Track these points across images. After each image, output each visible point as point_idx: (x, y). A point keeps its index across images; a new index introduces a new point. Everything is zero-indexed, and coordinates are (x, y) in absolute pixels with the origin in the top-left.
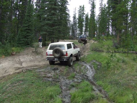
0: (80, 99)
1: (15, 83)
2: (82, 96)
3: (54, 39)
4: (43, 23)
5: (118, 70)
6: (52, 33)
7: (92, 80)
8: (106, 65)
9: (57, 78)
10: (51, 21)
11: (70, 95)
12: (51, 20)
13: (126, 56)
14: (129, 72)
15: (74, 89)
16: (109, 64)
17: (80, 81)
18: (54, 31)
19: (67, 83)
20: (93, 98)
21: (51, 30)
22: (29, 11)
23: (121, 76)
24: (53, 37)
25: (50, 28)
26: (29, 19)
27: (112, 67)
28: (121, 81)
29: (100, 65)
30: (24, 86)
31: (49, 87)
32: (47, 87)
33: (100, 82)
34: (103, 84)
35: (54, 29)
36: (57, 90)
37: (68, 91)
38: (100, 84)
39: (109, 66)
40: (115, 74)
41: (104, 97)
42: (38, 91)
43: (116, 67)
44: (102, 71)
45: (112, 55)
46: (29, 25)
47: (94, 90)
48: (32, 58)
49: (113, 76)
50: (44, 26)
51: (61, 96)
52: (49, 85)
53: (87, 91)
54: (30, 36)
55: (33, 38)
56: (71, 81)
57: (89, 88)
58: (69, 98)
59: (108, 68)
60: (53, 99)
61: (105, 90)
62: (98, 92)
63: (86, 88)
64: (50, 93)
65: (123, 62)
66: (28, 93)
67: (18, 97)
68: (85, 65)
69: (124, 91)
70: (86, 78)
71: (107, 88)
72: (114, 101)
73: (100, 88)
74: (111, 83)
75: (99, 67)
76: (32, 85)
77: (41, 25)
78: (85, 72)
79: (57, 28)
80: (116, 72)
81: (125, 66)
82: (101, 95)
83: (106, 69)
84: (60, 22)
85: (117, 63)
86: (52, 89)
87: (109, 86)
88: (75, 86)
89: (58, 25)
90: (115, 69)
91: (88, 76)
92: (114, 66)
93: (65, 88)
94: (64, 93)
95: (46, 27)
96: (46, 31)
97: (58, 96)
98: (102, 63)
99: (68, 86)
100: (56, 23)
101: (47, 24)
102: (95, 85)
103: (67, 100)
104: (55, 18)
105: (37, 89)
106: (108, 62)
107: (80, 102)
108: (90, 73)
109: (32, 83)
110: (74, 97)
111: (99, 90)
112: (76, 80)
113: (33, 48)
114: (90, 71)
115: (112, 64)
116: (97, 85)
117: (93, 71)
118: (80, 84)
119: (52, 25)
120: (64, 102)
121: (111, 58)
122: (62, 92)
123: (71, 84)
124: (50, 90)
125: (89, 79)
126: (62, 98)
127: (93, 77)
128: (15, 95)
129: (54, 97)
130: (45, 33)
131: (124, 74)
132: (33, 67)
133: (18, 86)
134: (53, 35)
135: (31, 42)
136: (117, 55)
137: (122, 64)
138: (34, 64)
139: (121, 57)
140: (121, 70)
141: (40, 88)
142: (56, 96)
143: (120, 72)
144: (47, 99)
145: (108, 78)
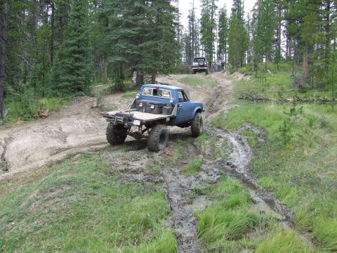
0: (221, 229)
1: (51, 191)
2: (226, 221)
3: (142, 73)
4: (115, 33)
5: (310, 146)
6: (138, 59)
7: (246, 175)
8: (278, 135)
9: (157, 173)
10: (135, 29)
11: (194, 218)
12: (134, 26)
13: (328, 112)
15: (202, 198)
16: (288, 133)
17: (214, 178)
18: (142, 54)
19: (183, 185)
20: (254, 225)
21: (135, 52)
22: (78, 5)
23: (322, 164)
24: (141, 69)
25: (131, 45)
26: (80, 26)
27: (296, 139)
28: (321, 177)
29: (265, 137)
30: (74, 198)
31: (137, 198)
32: (132, 198)
33: (268, 181)
34: (274, 184)
35: (141, 48)
36: (159, 204)
37: (188, 207)
38: (269, 184)
39: (288, 137)
40: (304, 157)
41: (283, 220)
42: (109, 209)
43: (305, 140)
44: (269, 151)
45: (292, 110)
46: (79, 41)
47: (254, 202)
48: (90, 124)
49: (301, 164)
50: (116, 41)
51: (171, 222)
52: (138, 192)
53: (238, 203)
54: (82, 67)
55: (90, 73)
56: (193, 178)
57: (241, 196)
58: (191, 225)
59: (285, 144)
60: (150, 230)
61: (283, 202)
62: (263, 206)
63: (233, 198)
64: (143, 215)
65: (324, 125)
66: (85, 216)
67: (59, 229)
68: (225, 136)
69: (334, 203)
70: (231, 169)
71: (287, 197)
72: (310, 231)
73: (269, 196)
74: (296, 180)
75: (260, 140)
76: (94, 194)
77: (110, 40)
78: (227, 156)
79: (150, 46)
80: (308, 153)
81: (327, 135)
82: (275, 215)
83: (279, 145)
84: (157, 30)
85: (309, 128)
86: (146, 204)
87: (294, 191)
88: (203, 192)
89: (153, 38)
90: (303, 145)
91: (235, 164)
92: (301, 136)
93: (179, 197)
94: (178, 212)
95: (122, 45)
96: (124, 55)
97: (163, 221)
98: (269, 129)
99: (187, 193)
100: (146, 32)
101: (125, 37)
102: (254, 188)
103: (186, 231)
104: (144, 21)
105: (109, 204)
106: (286, 126)
107: (221, 236)
108: (240, 158)
109: (95, 188)
110: (205, 224)
111: (266, 201)
112: (204, 176)
113: (91, 99)
114: (238, 151)
115: (294, 133)
116: (261, 188)
117: (245, 150)
118: (216, 187)
119: (138, 39)
120: (178, 237)
121: (291, 116)
122: (171, 208)
123: (193, 186)
124: (141, 205)
125: (237, 173)
126: (173, 225)
127: (248, 167)
128: (52, 223)
129: (154, 224)
130: (119, 59)
131: (328, 156)
132: (95, 145)
133: (57, 199)
134: (141, 63)
135: (87, 83)
136: (307, 108)
137: (320, 131)
138: (97, 138)
139: (316, 114)
140: (318, 147)
141: (115, 200)
142: (157, 222)
143: (316, 152)
144: (135, 231)
145: (286, 167)
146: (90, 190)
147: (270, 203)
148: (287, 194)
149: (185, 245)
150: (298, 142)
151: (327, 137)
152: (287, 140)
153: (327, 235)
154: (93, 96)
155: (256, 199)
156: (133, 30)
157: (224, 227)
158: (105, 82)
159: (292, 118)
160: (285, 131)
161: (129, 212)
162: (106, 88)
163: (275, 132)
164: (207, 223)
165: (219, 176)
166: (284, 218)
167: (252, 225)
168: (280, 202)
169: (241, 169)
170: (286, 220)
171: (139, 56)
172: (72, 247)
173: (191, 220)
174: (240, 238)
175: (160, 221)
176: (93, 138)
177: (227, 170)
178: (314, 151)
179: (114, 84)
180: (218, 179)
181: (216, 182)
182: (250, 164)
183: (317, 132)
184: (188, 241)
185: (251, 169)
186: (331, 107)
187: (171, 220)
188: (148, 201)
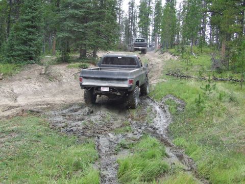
0: (137, 173)
2: (141, 166)
3: (86, 48)
4: (64, 13)
5: (219, 116)
6: (82, 36)
7: (164, 136)
8: (194, 105)
10: (82, 10)
11: (117, 164)
12: (81, 8)
13: (237, 90)
14: (242, 122)
15: (126, 151)
16: (202, 104)
17: (138, 136)
18: (86, 32)
19: (111, 140)
20: (164, 172)
21: (81, 30)
23: (226, 129)
24: (85, 45)
25: (78, 24)
26: (34, 5)
27: (208, 109)
28: (224, 139)
29: (183, 107)
30: (21, 143)
31: (73, 147)
32: (68, 146)
33: (181, 141)
34: (187, 144)
35: (86, 27)
36: (90, 152)
37: (113, 157)
38: (181, 143)
39: (202, 107)
40: (213, 124)
41: (188, 170)
42: (49, 153)
43: (215, 111)
44: (185, 118)
45: (207, 86)
46: (33, 17)
47: (168, 156)
48: (38, 88)
49: (209, 129)
50: (65, 20)
51: (98, 166)
52: (74, 143)
53: (154, 156)
54: (34, 40)
55: (41, 45)
56: (120, 136)
57: (157, 151)
58: (114, 169)
59: (199, 112)
60: (80, 171)
61: (190, 157)
62: (175, 159)
63: (150, 152)
64: (75, 159)
65: (232, 100)
66: (29, 157)
67: (7, 165)
68: (151, 104)
69: (229, 159)
70: (153, 131)
71: (195, 153)
72: (208, 179)
73: (180, 152)
74: (203, 142)
75: (179, 109)
76: (38, 141)
77: (59, 19)
78: (151, 120)
79: (94, 26)
80: (216, 121)
81: (234, 108)
82: (182, 165)
83: (194, 114)
84: (100, 13)
85: (219, 102)
86: (80, 151)
87: (200, 149)
88: (128, 146)
89: (97, 19)
90: (213, 114)
91: (156, 127)
92: (211, 107)
93: (107, 149)
94: (105, 159)
95: (69, 23)
96: (71, 31)
97: (91, 165)
98: (187, 101)
99: (114, 146)
100: (91, 14)
101: (73, 17)
102: (169, 145)
103: (110, 173)
104: (90, 4)
105: (49, 149)
106: (200, 99)
107: (136, 178)
108: (161, 122)
109: (38, 136)
110: (124, 168)
111: (178, 156)
112: (130, 135)
113: (40, 67)
114: (160, 117)
115: (207, 105)
116: (175, 146)
117: (167, 117)
118: (138, 143)
119: (84, 19)
120: (103, 177)
121: (206, 90)
122: (100, 157)
123: (119, 142)
124: (75, 152)
125: (158, 134)
126: (100, 169)
127: (167, 129)
128: (2, 160)
129: (84, 166)
130: (66, 35)
131: (232, 124)
132: (41, 105)
133: (7, 143)
134: (85, 39)
135: (38, 53)
136: (220, 86)
137: (228, 104)
138: (43, 99)
139: (227, 91)
140: (225, 117)
141: (54, 147)
142: (87, 165)
143: (223, 120)
144: (68, 170)
145: (198, 132)
146: (35, 138)
147: (180, 157)
148: (195, 150)
149: (107, 183)
150: (209, 112)
151: (233, 110)
152: (200, 110)
153: (219, 181)
154: (42, 65)
155: (170, 154)
156: (80, 11)
157: (139, 170)
158: (53, 54)
159: (207, 92)
160: (199, 102)
161: (65, 156)
162: (54, 59)
163: (192, 103)
164: (126, 168)
165: (141, 135)
166: (189, 168)
167: (163, 172)
168: (187, 157)
169: (161, 131)
170: (190, 170)
171: (84, 33)
172: (17, 178)
173: (115, 166)
174: (152, 181)
175: (89, 164)
176: (40, 100)
177: (149, 132)
178: (221, 120)
179: (60, 56)
180: (141, 137)
181: (139, 140)
182: (168, 127)
183: (226, 105)
184: (110, 180)
185: (169, 131)
186: (240, 86)
187: (98, 164)
188: (81, 149)
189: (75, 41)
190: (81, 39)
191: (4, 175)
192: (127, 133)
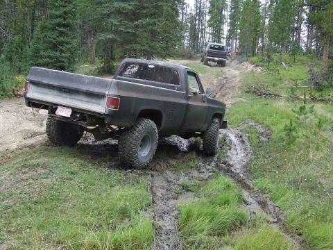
0: (204, 224)
2: (210, 215)
3: (136, 54)
4: (108, 7)
5: (317, 149)
6: (132, 38)
7: (242, 176)
8: (283, 134)
10: (132, 4)
11: (176, 212)
15: (189, 195)
16: (294, 133)
17: (207, 175)
18: (137, 33)
20: (241, 223)
21: (130, 30)
23: (327, 168)
24: (135, 50)
25: (126, 22)
27: (302, 140)
28: (323, 182)
29: (268, 136)
30: (49, 181)
31: (117, 187)
32: (112, 186)
33: (265, 182)
34: (272, 186)
35: (137, 26)
36: (140, 195)
37: (172, 202)
38: (264, 185)
39: (294, 137)
40: (309, 161)
41: (274, 222)
42: (86, 195)
43: (312, 142)
44: (270, 152)
45: (302, 109)
46: (65, 13)
47: (246, 203)
49: (304, 167)
50: (108, 16)
51: (152, 214)
52: (119, 182)
53: (227, 202)
54: (67, 43)
55: (76, 50)
56: (182, 174)
57: (232, 195)
58: (173, 219)
59: (289, 144)
60: (128, 219)
61: (277, 204)
62: (255, 207)
63: (223, 196)
64: (121, 204)
66: (60, 200)
67: (31, 209)
68: (224, 132)
69: (331, 208)
70: (226, 168)
71: (283, 199)
72: (300, 235)
73: (263, 197)
74: (295, 184)
75: (262, 139)
76: (71, 179)
77: (101, 15)
78: (224, 153)
79: (148, 24)
80: (313, 156)
82: (265, 215)
83: (283, 146)
84: (156, 7)
85: (317, 130)
86: (127, 194)
87: (290, 194)
88: (192, 189)
89: (152, 15)
90: (309, 147)
91: (231, 163)
92: (307, 137)
93: (164, 192)
94: (161, 205)
95: (115, 21)
96: (116, 32)
97: (142, 212)
98: (273, 128)
99: (173, 187)
100: (144, 8)
101: (119, 12)
102: (248, 188)
103: (167, 224)
105: (86, 190)
106: (291, 125)
107: (203, 230)
108: (237, 156)
109: (72, 173)
110: (187, 217)
111: (259, 203)
112: (195, 173)
114: (236, 150)
115: (301, 133)
116: (256, 189)
117: (245, 149)
118: (206, 184)
119: (134, 16)
120: (158, 229)
121: (300, 115)
122: (154, 202)
123: (181, 182)
124: (121, 194)
125: (233, 172)
126: (154, 217)
127: (245, 166)
128: (24, 203)
129: (133, 213)
130: (110, 36)
133: (29, 181)
134: (136, 42)
135: (72, 61)
136: (319, 108)
137: (331, 133)
139: (329, 115)
140: (326, 150)
141: (93, 188)
142: (136, 212)
143: (323, 156)
144: (111, 218)
145: (288, 170)
146: (67, 175)
147: (263, 204)
148: (283, 195)
149: (164, 237)
150: (304, 144)
152: (292, 141)
153: (316, 238)
155: (249, 200)
156: (129, 5)
157: (207, 221)
158: (92, 62)
159: (302, 117)
160: (290, 130)
161: (108, 199)
162: (93, 68)
163: (281, 131)
164: (189, 217)
165: (211, 174)
166: (275, 220)
167: (239, 223)
168: (273, 204)
169: (237, 168)
170: (277, 222)
171: (134, 35)
172: (43, 227)
173: (174, 214)
174: (224, 235)
175: (139, 211)
177: (221, 169)
178: (320, 155)
179: (102, 65)
180: (210, 176)
181: (207, 180)
182: (247, 164)
183: (328, 134)
184: (167, 233)
185: (248, 169)
187: (152, 211)
188: (129, 191)
189: (122, 44)
190: (130, 42)
191: (26, 222)
192: (190, 170)
